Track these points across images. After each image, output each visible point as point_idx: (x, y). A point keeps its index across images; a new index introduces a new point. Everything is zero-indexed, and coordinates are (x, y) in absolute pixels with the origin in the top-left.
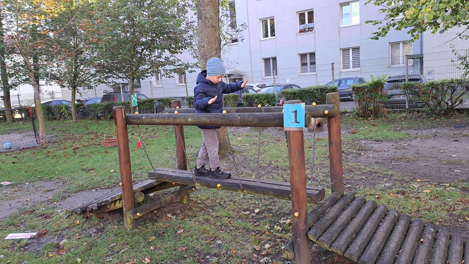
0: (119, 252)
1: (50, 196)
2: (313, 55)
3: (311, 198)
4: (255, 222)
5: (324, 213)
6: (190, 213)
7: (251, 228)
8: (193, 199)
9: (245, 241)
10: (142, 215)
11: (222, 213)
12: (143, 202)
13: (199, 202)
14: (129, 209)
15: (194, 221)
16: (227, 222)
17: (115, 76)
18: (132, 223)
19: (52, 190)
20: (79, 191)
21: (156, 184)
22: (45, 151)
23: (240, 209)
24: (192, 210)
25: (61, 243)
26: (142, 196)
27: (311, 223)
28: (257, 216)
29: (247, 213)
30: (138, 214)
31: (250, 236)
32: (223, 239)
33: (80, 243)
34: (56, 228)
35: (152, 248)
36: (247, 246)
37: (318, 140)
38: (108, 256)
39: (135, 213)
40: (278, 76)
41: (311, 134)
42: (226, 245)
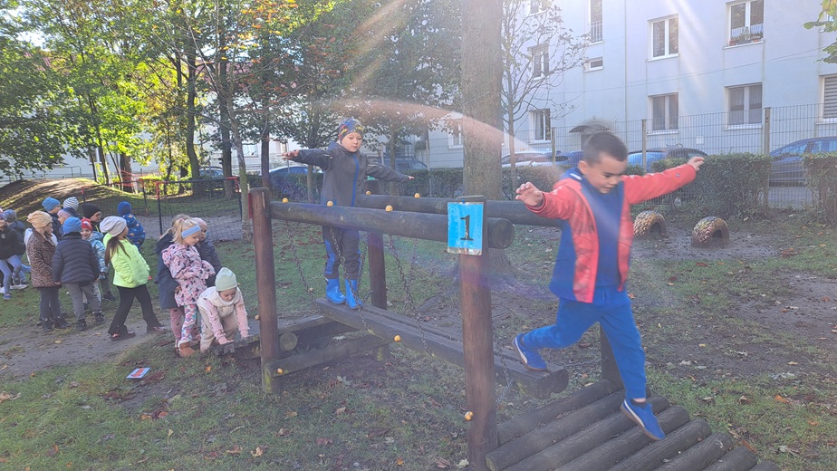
2: (756, 88)
3: (528, 384)
5: (551, 419)
6: (377, 379)
10: (287, 372)
12: (294, 350)
14: (267, 361)
15: (373, 395)
18: (272, 383)
24: (383, 375)
26: (293, 340)
30: (280, 371)
32: (397, 436)
33: (190, 406)
34: (177, 374)
35: (281, 432)
36: (430, 456)
37: (699, 264)
38: (214, 433)
39: (274, 368)
40: (680, 130)
41: (696, 251)
42: (396, 449)
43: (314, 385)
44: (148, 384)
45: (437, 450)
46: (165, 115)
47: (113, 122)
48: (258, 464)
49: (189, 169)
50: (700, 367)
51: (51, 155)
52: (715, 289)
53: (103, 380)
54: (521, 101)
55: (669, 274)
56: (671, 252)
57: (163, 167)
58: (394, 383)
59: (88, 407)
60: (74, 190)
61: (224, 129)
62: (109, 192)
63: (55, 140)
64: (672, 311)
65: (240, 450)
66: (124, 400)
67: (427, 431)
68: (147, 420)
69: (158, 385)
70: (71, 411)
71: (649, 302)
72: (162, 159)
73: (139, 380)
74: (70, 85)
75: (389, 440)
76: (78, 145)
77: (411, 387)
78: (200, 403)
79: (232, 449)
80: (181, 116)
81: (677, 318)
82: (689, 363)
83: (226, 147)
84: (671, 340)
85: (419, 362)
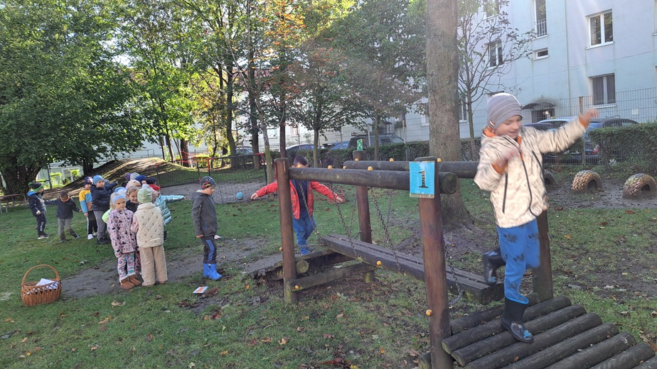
0: (264, 327)
1: (245, 255)
3: (474, 294)
5: (492, 319)
8: (380, 279)
10: (301, 288)
11: (402, 302)
12: (306, 273)
13: (386, 283)
14: (288, 281)
15: (363, 306)
18: (292, 296)
19: (250, 250)
20: (274, 253)
21: (325, 253)
22: (269, 204)
24: (370, 293)
25: (223, 308)
26: (305, 265)
30: (297, 287)
32: (381, 334)
33: (236, 311)
34: (227, 291)
35: (298, 329)
36: (405, 348)
37: (629, 212)
38: (253, 329)
39: (293, 285)
40: (617, 103)
41: (627, 202)
42: (379, 342)
43: (321, 298)
44: (207, 297)
45: (410, 344)
46: (212, 110)
47: (176, 116)
48: (283, 349)
49: (229, 149)
50: (621, 290)
51: (134, 142)
52: (640, 231)
53: (177, 294)
54: (477, 87)
55: (602, 220)
56: (605, 203)
57: (211, 148)
58: (378, 299)
59: (169, 311)
60: (150, 166)
61: (253, 118)
62: (173, 167)
63: (137, 130)
64: (601, 248)
65: (270, 340)
66: (192, 307)
67: (402, 331)
68: (208, 320)
69: (214, 297)
70: (158, 314)
71: (583, 242)
72: (210, 142)
73: (201, 294)
74: (148, 92)
75: (375, 337)
76: (153, 134)
77: (391, 301)
78: (243, 309)
79: (265, 339)
80: (223, 111)
81: (605, 254)
82: (612, 287)
83: (254, 132)
84: (598, 270)
85: (397, 284)
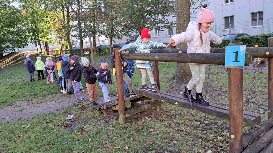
2: (261, 13)
3: (248, 122)
4: (203, 131)
5: (259, 137)
6: (160, 118)
7: (200, 135)
8: (164, 109)
9: (194, 145)
10: (129, 116)
11: (181, 121)
14: (121, 112)
15: (161, 124)
16: (183, 128)
17: (132, 31)
18: (123, 120)
23: (194, 119)
24: (161, 116)
26: (130, 104)
27: (246, 144)
28: (206, 126)
29: (199, 123)
31: (198, 142)
32: (178, 141)
33: (94, 129)
34: (85, 117)
35: (132, 139)
37: (261, 73)
38: (106, 140)
40: (234, 28)
42: (180, 146)
44: (75, 121)
46: (60, 29)
49: (68, 47)
53: (58, 119)
57: (60, 46)
58: (167, 119)
59: (55, 130)
61: (81, 32)
62: (43, 55)
65: (119, 147)
68: (79, 135)
69: (79, 121)
70: (50, 132)
73: (71, 119)
75: (175, 142)
77: (174, 121)
